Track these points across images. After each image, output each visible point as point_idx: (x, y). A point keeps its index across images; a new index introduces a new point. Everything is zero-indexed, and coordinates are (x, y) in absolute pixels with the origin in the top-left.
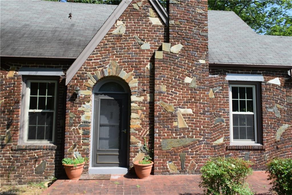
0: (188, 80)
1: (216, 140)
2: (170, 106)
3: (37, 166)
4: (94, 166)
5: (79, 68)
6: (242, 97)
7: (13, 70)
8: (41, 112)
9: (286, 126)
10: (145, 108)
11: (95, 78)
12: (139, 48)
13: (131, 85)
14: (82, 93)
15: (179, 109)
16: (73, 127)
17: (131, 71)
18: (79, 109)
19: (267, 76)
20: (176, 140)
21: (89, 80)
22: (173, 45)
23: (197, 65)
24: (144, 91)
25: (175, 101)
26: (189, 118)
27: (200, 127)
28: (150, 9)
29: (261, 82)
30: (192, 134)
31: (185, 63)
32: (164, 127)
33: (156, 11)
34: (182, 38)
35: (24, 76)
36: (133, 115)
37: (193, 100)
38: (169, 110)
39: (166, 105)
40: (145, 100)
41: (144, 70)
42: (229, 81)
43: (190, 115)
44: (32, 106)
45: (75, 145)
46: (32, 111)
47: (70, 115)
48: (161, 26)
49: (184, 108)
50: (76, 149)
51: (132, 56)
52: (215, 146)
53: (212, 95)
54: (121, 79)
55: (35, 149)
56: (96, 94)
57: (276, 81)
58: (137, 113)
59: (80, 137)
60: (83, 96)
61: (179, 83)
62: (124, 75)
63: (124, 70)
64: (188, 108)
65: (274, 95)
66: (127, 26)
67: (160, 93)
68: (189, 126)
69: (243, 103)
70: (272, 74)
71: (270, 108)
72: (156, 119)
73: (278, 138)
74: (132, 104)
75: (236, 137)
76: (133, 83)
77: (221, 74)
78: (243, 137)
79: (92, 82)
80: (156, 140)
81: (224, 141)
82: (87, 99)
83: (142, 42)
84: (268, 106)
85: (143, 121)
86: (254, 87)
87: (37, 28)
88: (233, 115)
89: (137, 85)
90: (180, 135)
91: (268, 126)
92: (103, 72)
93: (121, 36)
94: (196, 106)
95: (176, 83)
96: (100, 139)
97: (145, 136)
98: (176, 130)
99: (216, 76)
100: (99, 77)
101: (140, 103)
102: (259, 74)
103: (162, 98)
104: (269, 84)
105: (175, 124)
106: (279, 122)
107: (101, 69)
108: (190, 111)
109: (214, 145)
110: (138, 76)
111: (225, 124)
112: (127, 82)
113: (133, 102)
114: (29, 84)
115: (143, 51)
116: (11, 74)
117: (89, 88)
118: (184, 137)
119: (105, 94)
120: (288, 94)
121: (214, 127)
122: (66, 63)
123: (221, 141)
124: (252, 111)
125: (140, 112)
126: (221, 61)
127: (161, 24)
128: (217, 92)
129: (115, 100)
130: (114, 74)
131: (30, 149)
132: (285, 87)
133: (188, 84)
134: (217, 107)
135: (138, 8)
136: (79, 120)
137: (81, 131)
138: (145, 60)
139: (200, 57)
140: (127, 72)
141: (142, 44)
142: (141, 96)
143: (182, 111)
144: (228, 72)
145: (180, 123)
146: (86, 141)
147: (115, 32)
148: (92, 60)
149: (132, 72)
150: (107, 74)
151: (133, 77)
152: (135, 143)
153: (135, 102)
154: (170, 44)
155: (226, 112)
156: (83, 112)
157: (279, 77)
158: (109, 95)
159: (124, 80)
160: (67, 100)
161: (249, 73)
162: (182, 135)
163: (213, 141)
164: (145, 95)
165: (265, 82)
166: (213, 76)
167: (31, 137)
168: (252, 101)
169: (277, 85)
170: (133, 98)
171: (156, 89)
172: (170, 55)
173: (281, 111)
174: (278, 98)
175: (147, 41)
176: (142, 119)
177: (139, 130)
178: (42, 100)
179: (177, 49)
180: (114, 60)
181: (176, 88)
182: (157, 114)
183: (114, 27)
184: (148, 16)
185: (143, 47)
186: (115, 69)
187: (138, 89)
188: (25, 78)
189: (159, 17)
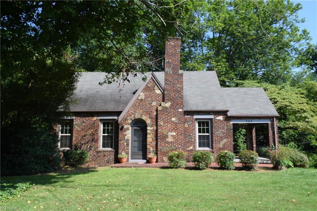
0: (173, 119)
1: (189, 147)
2: (165, 131)
3: (107, 159)
4: (131, 159)
5: (124, 115)
6: (204, 126)
7: (95, 116)
8: (107, 136)
9: (225, 140)
10: (154, 133)
11: (131, 119)
12: (150, 105)
13: (147, 122)
14: (125, 127)
15: (169, 133)
16: (122, 142)
17: (147, 115)
18: (125, 133)
19: (215, 115)
20: (168, 147)
21: (128, 121)
22: (166, 103)
23: (178, 112)
24: (153, 125)
25: (167, 129)
26: (174, 137)
27: (179, 141)
28: (156, 86)
29: (212, 119)
30: (176, 144)
31: (172, 111)
32: (162, 141)
33: (158, 87)
34: (170, 100)
35: (100, 119)
36: (148, 136)
37: (176, 128)
38: (165, 134)
39: (163, 131)
40: (154, 129)
41: (153, 115)
42: (196, 119)
43: (174, 135)
44: (104, 133)
45: (123, 150)
46: (104, 135)
47: (120, 136)
48: (161, 94)
49: (172, 132)
50: (123, 151)
51: (148, 109)
52: (188, 151)
53: (187, 126)
54: (143, 120)
55: (105, 152)
56: (132, 126)
57: (221, 118)
58: (150, 135)
59: (125, 146)
60: (126, 128)
61: (169, 121)
62: (144, 118)
63: (144, 115)
64: (173, 132)
65: (219, 125)
66: (145, 95)
67: (160, 125)
68: (174, 141)
69: (204, 129)
70: (219, 114)
71: (217, 131)
72: (159, 137)
73: (221, 146)
74: (148, 131)
75: (200, 146)
76: (148, 121)
77: (191, 115)
78: (204, 146)
79: (130, 121)
80: (159, 147)
81: (193, 148)
82: (128, 129)
83: (152, 102)
84: (216, 130)
85: (153, 139)
86: (210, 121)
87: (103, 93)
88: (199, 135)
89: (150, 122)
90: (170, 145)
91: (216, 140)
92: (134, 117)
93: (142, 100)
94: (177, 131)
95: (168, 121)
96: (134, 147)
97: (154, 145)
98: (168, 143)
99: (189, 116)
100: (133, 119)
101: (151, 130)
102: (211, 114)
103: (161, 128)
104: (217, 120)
105: (167, 140)
106: (222, 138)
107: (134, 115)
108: (174, 134)
109: (188, 150)
110: (150, 118)
111: (193, 140)
112: (145, 121)
113: (148, 130)
114: (102, 123)
115: (153, 106)
116: (95, 118)
117: (128, 124)
118: (172, 146)
119: (136, 126)
120: (227, 124)
121: (188, 141)
122: (118, 113)
123: (191, 148)
124: (208, 133)
125: (152, 134)
126: (192, 109)
127: (161, 93)
128: (189, 124)
129: (140, 129)
130: (140, 117)
131: (104, 152)
132: (225, 120)
133: (173, 121)
134: (189, 131)
135: (150, 86)
136: (125, 138)
137: (125, 143)
138: (154, 110)
139: (179, 108)
140: (145, 116)
141: (152, 103)
142: (152, 127)
143: (171, 133)
144: (195, 114)
145: (170, 139)
146: (127, 148)
147: (140, 98)
148: (129, 111)
149: (148, 116)
150: (136, 118)
151: (148, 118)
152: (149, 149)
153: (149, 130)
154: (165, 103)
155: (194, 134)
156: (126, 135)
157: (222, 116)
158: (137, 127)
159: (144, 120)
160: (119, 129)
161: (206, 114)
162: (171, 145)
163: (187, 148)
164: (154, 127)
165: (215, 118)
166: (187, 116)
167: (104, 146)
168: (209, 128)
169: (220, 120)
170: (148, 128)
171: (158, 124)
172: (165, 108)
173: (223, 133)
174: (221, 127)
175: (155, 101)
176: (152, 138)
177: (151, 143)
178: (108, 130)
179: (168, 105)
180: (140, 111)
181: (168, 123)
182: (159, 135)
183: (139, 96)
184: (155, 89)
185: (152, 104)
186: (140, 115)
187: (151, 124)
188: (101, 120)
189: (160, 90)
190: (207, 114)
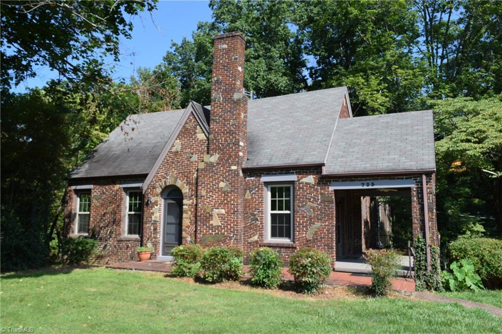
0: (222, 185)
1: (251, 237)
2: (208, 207)
3: (130, 253)
4: (163, 255)
5: (151, 180)
6: (281, 196)
7: (118, 184)
8: (134, 214)
9: (318, 224)
10: (193, 210)
11: (161, 187)
12: (189, 161)
13: (183, 191)
14: (153, 199)
15: (214, 209)
16: (148, 225)
17: (183, 179)
18: (151, 211)
19: (300, 174)
20: (212, 236)
21: (157, 189)
22: (212, 155)
23: (230, 170)
24: (192, 195)
25: (212, 203)
26: (222, 217)
27: (230, 225)
28: (198, 127)
29: (294, 181)
30: (225, 231)
31: (220, 170)
32: (204, 225)
33: (201, 128)
34: (218, 149)
35: (124, 188)
36: (184, 215)
37: (226, 202)
38: (208, 211)
39: (205, 207)
40: (193, 203)
41: (192, 178)
42: (264, 182)
43: (223, 214)
44: (130, 210)
45: (149, 238)
46: (130, 213)
47: (146, 215)
48: (205, 140)
49: (219, 209)
50: (149, 241)
51: (185, 168)
52: (250, 243)
53: (248, 196)
54: (177, 187)
55: (129, 241)
56: (165, 199)
57: (310, 179)
58: (187, 213)
59: (151, 232)
60: (154, 201)
61: (216, 188)
62: (179, 184)
63: (180, 179)
64: (221, 209)
65: (307, 193)
66: (182, 143)
67: (202, 196)
68: (222, 224)
69: (281, 202)
70: (307, 172)
71: (303, 206)
72: (198, 218)
73: (310, 236)
74: (184, 207)
75: (274, 235)
76: (185, 190)
77: (257, 176)
78: (281, 236)
79: (159, 190)
80: (198, 236)
81: (259, 238)
82: (156, 203)
83: (192, 155)
84: (300, 205)
85: (191, 220)
86: (291, 186)
88: (272, 215)
89: (187, 191)
90: (215, 231)
91: (299, 224)
92: (165, 182)
93: (177, 152)
94: (228, 207)
95: (213, 187)
96: (167, 234)
97: (193, 232)
98: (212, 227)
99: (252, 178)
100: (163, 186)
101: (190, 205)
102: (292, 173)
103: (203, 201)
104: (302, 183)
105: (211, 222)
106: (311, 221)
107: (164, 180)
108: (223, 211)
109: (249, 241)
110: (188, 183)
111: (260, 223)
112: (181, 188)
113: (184, 205)
114: (128, 193)
115: (192, 162)
116: (117, 187)
117: (157, 195)
118: (218, 233)
119: (170, 199)
120: (323, 191)
121: (250, 225)
122: (142, 177)
123: (256, 238)
124: (289, 210)
125: (189, 213)
126: (259, 164)
127: (206, 138)
128: (253, 193)
129: (177, 203)
130: (173, 183)
131: (127, 241)
132: (318, 184)
133: (222, 188)
134: (252, 207)
135: (189, 128)
136: (151, 220)
137: (152, 228)
138: (194, 170)
139: (232, 164)
140: (181, 181)
141: (191, 157)
142: (190, 199)
143: (217, 211)
144: (263, 174)
145: (216, 222)
146: (155, 235)
147: (174, 150)
148: (159, 173)
149: (185, 181)
150: (168, 184)
151: (185, 185)
152: (185, 238)
153: (186, 205)
154: (209, 155)
155: (260, 212)
156: (153, 213)
157: (313, 175)
158: (173, 199)
159: (179, 188)
160: (145, 204)
161: (282, 173)
162: (217, 231)
163: (249, 238)
164: (193, 199)
165: (298, 180)
166: (250, 178)
167: (130, 232)
169: (310, 184)
170: (185, 201)
171: (198, 193)
172: (210, 165)
173: (314, 209)
174: (311, 197)
175: (195, 154)
176: (190, 218)
177: (188, 227)
178: (135, 205)
179: (214, 159)
180: (173, 172)
181: (213, 192)
182: (199, 214)
183: (173, 146)
184: (196, 133)
185: (192, 160)
186: (173, 179)
187: (189, 194)
189: (204, 132)
190: (284, 172)
